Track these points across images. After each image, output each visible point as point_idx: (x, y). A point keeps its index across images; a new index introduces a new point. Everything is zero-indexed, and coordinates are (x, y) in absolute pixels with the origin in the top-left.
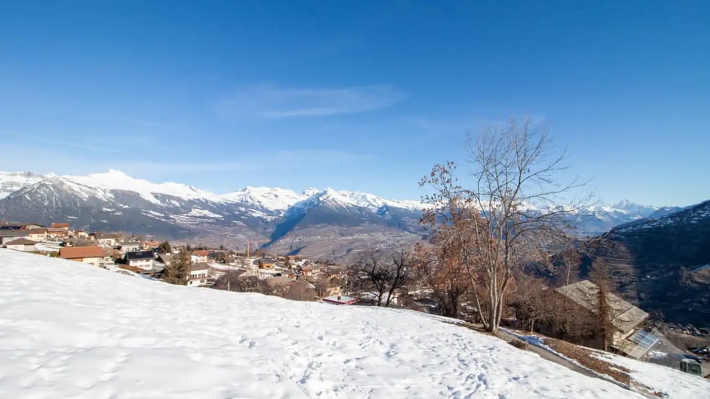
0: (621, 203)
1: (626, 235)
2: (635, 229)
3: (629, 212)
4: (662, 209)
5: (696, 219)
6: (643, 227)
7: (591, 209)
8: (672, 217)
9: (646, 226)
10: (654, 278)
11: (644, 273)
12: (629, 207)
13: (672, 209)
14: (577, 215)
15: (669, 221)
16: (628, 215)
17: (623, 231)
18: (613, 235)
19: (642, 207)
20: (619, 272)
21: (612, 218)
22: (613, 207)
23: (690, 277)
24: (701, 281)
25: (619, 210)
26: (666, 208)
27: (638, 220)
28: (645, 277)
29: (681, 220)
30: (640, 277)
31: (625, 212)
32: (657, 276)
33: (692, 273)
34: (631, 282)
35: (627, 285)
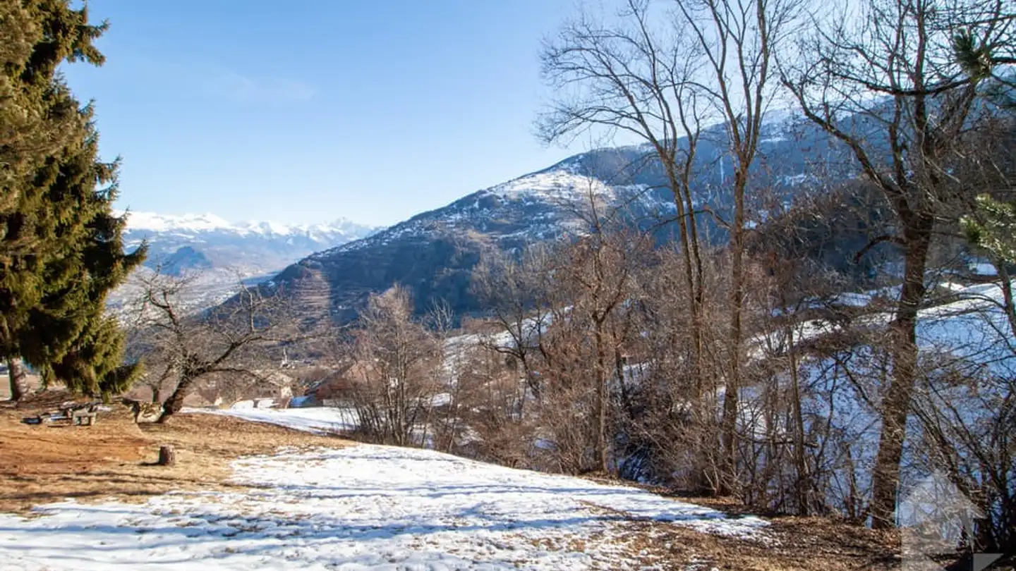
0: (338, 221)
1: (321, 260)
2: (333, 253)
3: (347, 232)
5: (387, 240)
6: (341, 251)
8: (367, 239)
9: (345, 250)
10: (345, 308)
11: (336, 303)
12: (346, 226)
15: (365, 244)
16: (346, 236)
19: (359, 226)
20: (311, 307)
22: (329, 226)
25: (335, 230)
28: (336, 308)
29: (375, 242)
30: (331, 309)
31: (342, 232)
33: (379, 298)
34: (322, 317)
35: (319, 320)
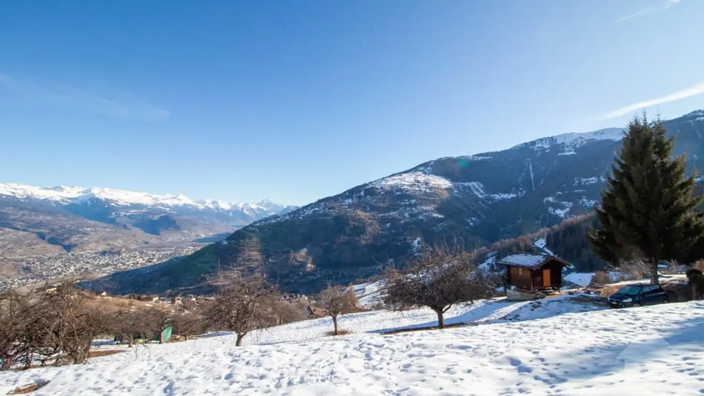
0: (263, 201)
1: (260, 228)
3: (268, 209)
4: (288, 207)
5: (302, 215)
6: (272, 222)
7: (241, 206)
8: (289, 214)
9: (273, 221)
10: (274, 261)
11: (268, 257)
12: (268, 205)
13: (294, 207)
14: (229, 211)
15: (287, 217)
16: (268, 212)
17: (258, 225)
18: (250, 228)
19: (276, 205)
20: (250, 259)
21: (256, 214)
22: (256, 205)
23: (295, 258)
24: (300, 260)
25: (261, 207)
26: (291, 207)
27: (272, 216)
28: (268, 261)
29: (294, 217)
30: (265, 262)
31: (265, 209)
32: (276, 259)
33: (296, 255)
34: (258, 267)
35: (256, 268)
